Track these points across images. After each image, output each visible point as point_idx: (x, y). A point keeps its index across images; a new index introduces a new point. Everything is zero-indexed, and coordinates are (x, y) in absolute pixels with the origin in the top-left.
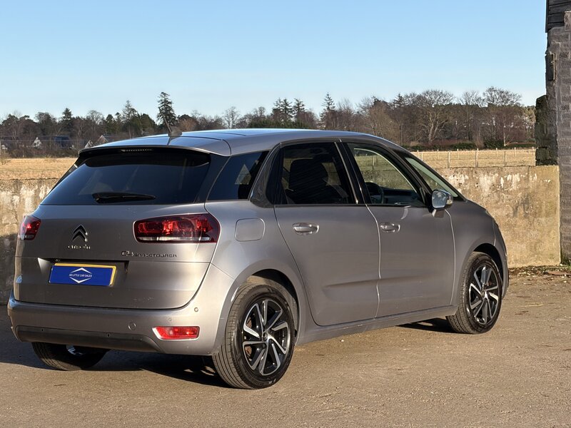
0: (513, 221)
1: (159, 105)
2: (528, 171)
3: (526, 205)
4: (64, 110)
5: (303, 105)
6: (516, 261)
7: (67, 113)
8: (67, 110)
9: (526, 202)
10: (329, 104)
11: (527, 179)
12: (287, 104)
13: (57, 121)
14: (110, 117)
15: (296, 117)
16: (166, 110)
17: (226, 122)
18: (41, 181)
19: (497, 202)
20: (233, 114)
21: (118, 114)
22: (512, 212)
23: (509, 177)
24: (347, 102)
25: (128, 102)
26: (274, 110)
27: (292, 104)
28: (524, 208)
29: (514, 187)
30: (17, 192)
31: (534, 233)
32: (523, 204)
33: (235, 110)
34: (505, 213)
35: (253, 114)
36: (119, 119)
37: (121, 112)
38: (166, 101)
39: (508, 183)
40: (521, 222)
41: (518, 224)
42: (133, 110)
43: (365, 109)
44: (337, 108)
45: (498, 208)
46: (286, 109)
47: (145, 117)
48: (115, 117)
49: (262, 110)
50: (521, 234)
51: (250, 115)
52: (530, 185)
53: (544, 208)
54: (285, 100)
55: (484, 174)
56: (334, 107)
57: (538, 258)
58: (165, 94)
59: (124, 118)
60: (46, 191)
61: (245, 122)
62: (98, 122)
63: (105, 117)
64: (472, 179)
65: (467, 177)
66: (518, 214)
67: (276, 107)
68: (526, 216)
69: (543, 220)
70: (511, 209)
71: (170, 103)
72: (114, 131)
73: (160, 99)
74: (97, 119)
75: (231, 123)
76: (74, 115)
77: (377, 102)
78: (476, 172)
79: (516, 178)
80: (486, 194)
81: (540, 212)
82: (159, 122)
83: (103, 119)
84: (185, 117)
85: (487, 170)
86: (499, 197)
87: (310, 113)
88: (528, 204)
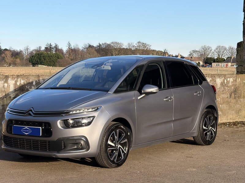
0: (229, 100)
2: (236, 76)
3: (235, 93)
6: (230, 119)
9: (235, 91)
11: (236, 81)
18: (18, 76)
19: (223, 91)
22: (229, 96)
23: (228, 79)
28: (234, 94)
29: (230, 84)
30: (6, 82)
31: (238, 106)
32: (234, 92)
34: (226, 96)
39: (228, 82)
40: (233, 101)
41: (232, 101)
45: (224, 94)
50: (233, 107)
52: (237, 83)
53: (242, 94)
55: (218, 78)
57: (239, 118)
60: (20, 81)
64: (213, 80)
65: (211, 79)
66: (232, 97)
68: (235, 98)
69: (242, 100)
70: (229, 94)
78: (215, 77)
79: (231, 80)
80: (218, 87)
81: (241, 96)
85: (219, 76)
86: (224, 88)
88: (236, 92)
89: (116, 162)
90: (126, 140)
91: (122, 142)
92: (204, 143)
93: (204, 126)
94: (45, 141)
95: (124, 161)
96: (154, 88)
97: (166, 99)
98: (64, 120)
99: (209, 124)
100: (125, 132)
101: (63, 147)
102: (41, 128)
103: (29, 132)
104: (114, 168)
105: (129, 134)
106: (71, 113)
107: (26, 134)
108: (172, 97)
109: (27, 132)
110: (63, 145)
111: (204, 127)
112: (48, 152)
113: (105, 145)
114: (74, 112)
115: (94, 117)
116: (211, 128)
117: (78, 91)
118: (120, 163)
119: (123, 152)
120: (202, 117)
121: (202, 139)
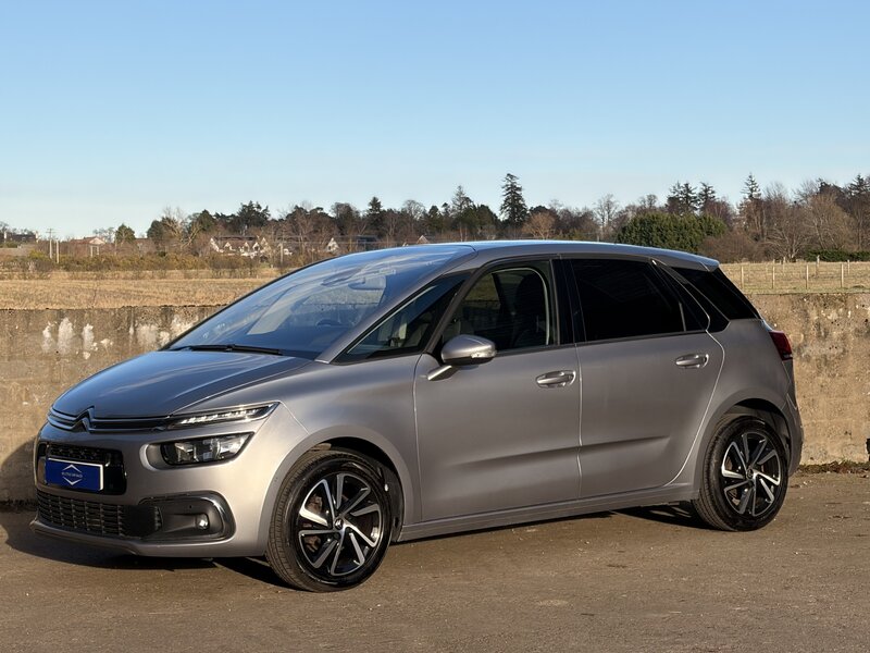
1: (503, 191)
4: (370, 200)
5: (713, 192)
7: (375, 204)
8: (375, 200)
10: (752, 190)
12: (689, 191)
13: (361, 215)
14: (434, 209)
15: (702, 209)
16: (514, 198)
17: (599, 216)
20: (609, 205)
21: (445, 205)
24: (779, 186)
25: (460, 187)
26: (670, 199)
27: (697, 190)
33: (612, 200)
35: (638, 204)
36: (446, 212)
37: (450, 203)
38: (513, 186)
42: (467, 199)
43: (806, 197)
44: (764, 196)
46: (688, 197)
47: (484, 209)
48: (441, 210)
49: (652, 198)
51: (634, 207)
54: (687, 185)
56: (759, 195)
58: (512, 177)
59: (453, 210)
61: (625, 216)
62: (417, 217)
63: (428, 210)
67: (672, 195)
71: (519, 189)
72: (439, 229)
73: (504, 184)
74: (416, 212)
75: (606, 217)
76: (385, 207)
77: (825, 188)
82: (502, 217)
83: (424, 213)
84: (540, 209)
87: (724, 203)
89: (333, 574)
90: (375, 507)
91: (356, 514)
92: (728, 524)
93: (723, 467)
94: (113, 507)
95: (368, 571)
96: (480, 345)
97: (546, 378)
98: (162, 445)
99: (751, 460)
100: (369, 482)
101: (157, 525)
102: (101, 466)
103: (78, 478)
104: (325, 591)
105: (386, 489)
106: (184, 422)
107: (72, 483)
108: (574, 373)
109: (73, 479)
110: (156, 519)
111: (725, 472)
112: (120, 538)
113: (290, 520)
114: (192, 420)
115: (250, 435)
116: (759, 477)
117: (248, 356)
118: (349, 578)
119: (362, 543)
120: (717, 438)
121: (717, 511)
